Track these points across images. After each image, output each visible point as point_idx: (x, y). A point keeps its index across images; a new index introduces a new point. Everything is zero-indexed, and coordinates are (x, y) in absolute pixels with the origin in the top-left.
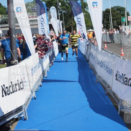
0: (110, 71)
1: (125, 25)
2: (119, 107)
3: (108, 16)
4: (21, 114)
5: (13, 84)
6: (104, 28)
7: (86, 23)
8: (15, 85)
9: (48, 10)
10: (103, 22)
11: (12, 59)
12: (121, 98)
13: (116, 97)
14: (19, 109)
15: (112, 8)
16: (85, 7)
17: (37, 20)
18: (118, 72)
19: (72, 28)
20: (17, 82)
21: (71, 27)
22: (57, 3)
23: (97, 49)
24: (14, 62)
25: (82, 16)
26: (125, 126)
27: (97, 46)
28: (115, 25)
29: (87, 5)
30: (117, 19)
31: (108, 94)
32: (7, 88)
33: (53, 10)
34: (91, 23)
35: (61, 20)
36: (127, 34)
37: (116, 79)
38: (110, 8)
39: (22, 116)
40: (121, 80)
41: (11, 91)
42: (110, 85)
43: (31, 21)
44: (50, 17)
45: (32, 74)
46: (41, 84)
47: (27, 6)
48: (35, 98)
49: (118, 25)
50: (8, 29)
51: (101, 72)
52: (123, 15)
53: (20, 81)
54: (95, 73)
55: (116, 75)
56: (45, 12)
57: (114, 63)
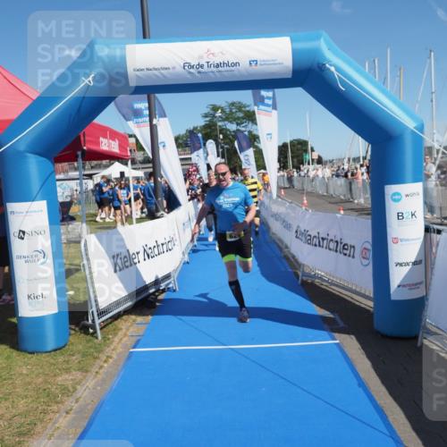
0: (287, 226)
1: (309, 164)
2: (300, 274)
3: (286, 152)
4: (168, 284)
5: (159, 243)
6: (279, 169)
7: (256, 161)
8: (162, 245)
9: (205, 144)
10: (279, 161)
11: (157, 211)
12: (303, 262)
13: (296, 261)
14: (168, 277)
15: (291, 142)
16: (255, 141)
17: (190, 158)
18: (298, 227)
19: (238, 168)
20: (163, 241)
21: (235, 168)
22: (217, 136)
23: (271, 197)
24: (159, 214)
25: (250, 152)
26: (303, 297)
27: (271, 192)
28: (296, 163)
29: (258, 137)
30: (298, 156)
31: (286, 258)
32: (150, 248)
33: (211, 145)
34: (264, 161)
35: (223, 157)
36: (311, 176)
37: (296, 237)
38: (288, 141)
39: (171, 286)
40: (303, 238)
41: (157, 253)
42: (289, 245)
43: (182, 160)
44: (208, 155)
45: (184, 230)
46: (196, 243)
47: (177, 139)
48: (188, 263)
49: (298, 164)
50: (151, 170)
51: (276, 227)
52: (306, 151)
53: (168, 239)
54: (268, 228)
55: (296, 232)
56: (200, 148)
57: (293, 215)
